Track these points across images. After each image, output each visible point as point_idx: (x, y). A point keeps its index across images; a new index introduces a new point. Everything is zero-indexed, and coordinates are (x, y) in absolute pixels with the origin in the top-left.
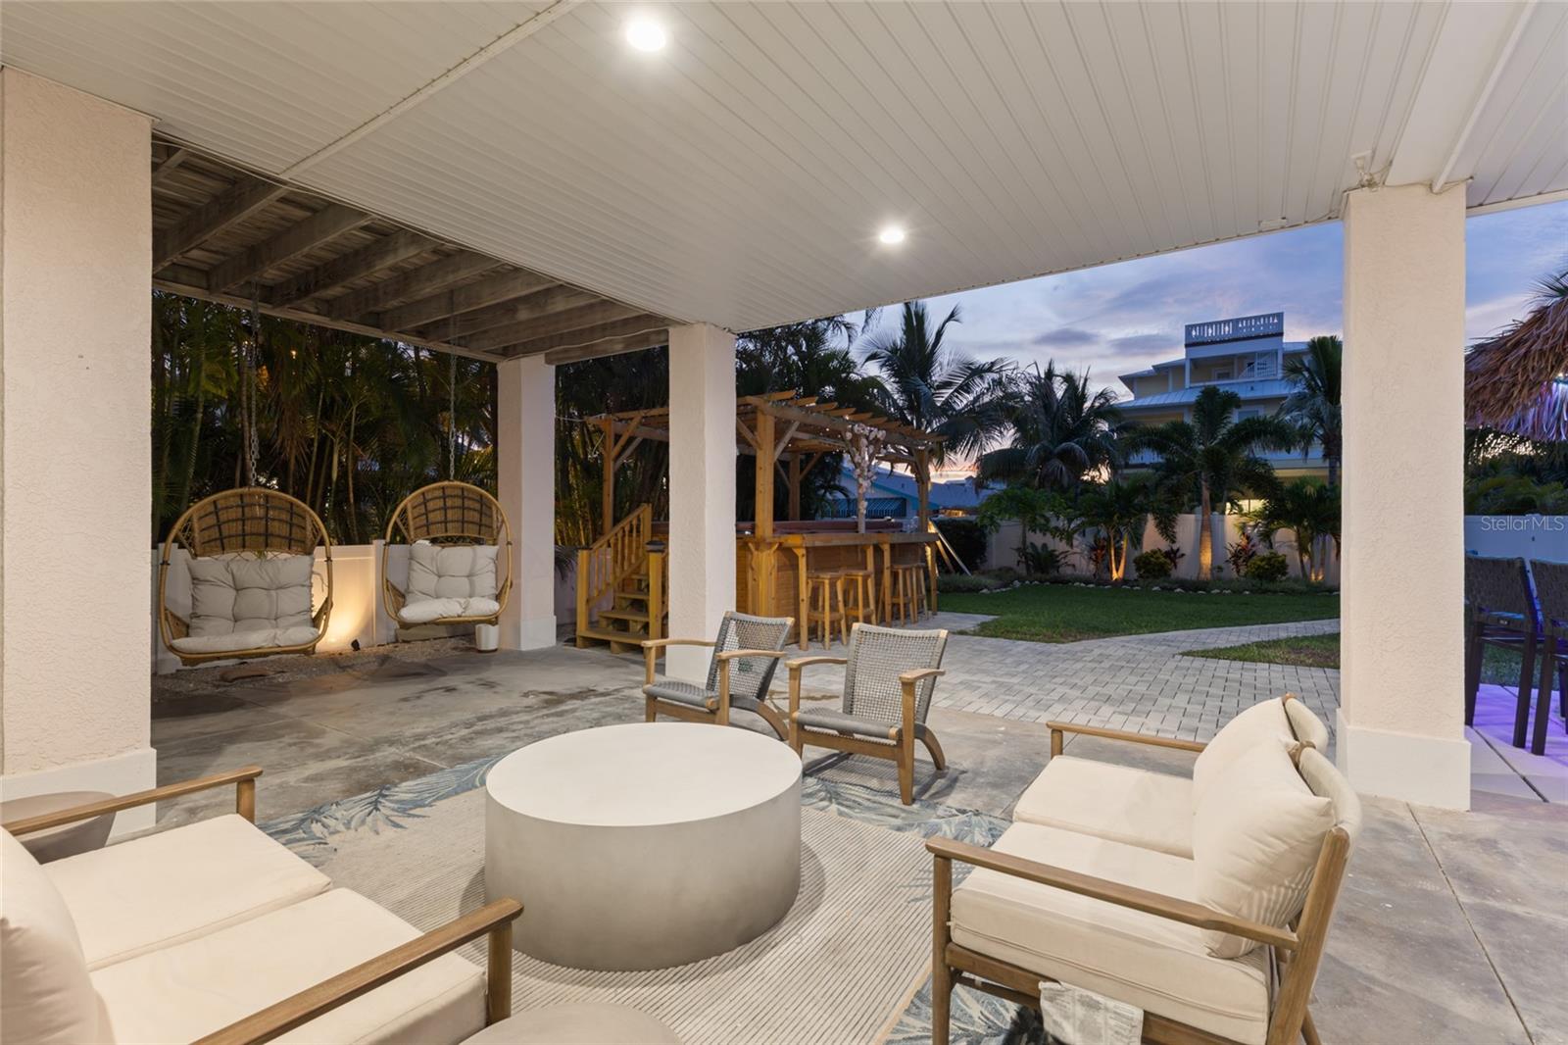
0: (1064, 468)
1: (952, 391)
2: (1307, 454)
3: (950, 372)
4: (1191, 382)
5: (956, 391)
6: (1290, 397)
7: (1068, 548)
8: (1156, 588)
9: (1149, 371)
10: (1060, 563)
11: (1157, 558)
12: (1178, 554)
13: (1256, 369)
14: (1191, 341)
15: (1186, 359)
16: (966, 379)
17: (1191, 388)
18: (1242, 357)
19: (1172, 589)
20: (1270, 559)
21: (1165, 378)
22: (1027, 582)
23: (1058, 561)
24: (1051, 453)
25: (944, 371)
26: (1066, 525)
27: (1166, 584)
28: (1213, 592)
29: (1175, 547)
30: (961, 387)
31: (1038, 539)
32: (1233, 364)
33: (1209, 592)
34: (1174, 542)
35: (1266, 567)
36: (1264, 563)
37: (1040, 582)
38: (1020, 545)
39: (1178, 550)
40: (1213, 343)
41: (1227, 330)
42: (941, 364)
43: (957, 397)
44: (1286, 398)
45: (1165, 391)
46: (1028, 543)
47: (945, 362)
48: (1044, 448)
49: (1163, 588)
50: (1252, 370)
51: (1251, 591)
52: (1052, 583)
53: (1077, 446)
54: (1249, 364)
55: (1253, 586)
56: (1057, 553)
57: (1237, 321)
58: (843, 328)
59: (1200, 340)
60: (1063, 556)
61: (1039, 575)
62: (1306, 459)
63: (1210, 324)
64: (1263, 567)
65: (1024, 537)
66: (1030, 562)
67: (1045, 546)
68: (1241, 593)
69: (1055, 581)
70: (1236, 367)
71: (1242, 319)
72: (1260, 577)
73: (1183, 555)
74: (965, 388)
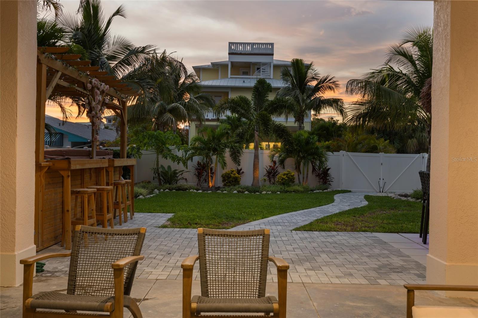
0: (173, 119)
1: (116, 62)
2: (287, 119)
3: (114, 49)
4: (231, 75)
5: (120, 63)
6: (282, 88)
7: (184, 169)
8: (235, 192)
9: (208, 65)
10: (179, 178)
11: (234, 174)
12: (241, 172)
13: (261, 72)
14: (232, 52)
15: (229, 61)
16: (126, 56)
17: (231, 78)
18: (255, 64)
19: (243, 192)
20: (287, 174)
21: (217, 71)
22: (162, 190)
23: (177, 177)
24: (165, 109)
25: (110, 48)
26: (184, 154)
27: (240, 189)
28: (263, 193)
29: (239, 168)
30: (123, 61)
31: (166, 163)
32: (250, 67)
33: (261, 193)
34: (239, 165)
35: (286, 178)
36: (285, 176)
37: (169, 190)
38: (155, 167)
39: (241, 169)
40: (241, 54)
41: (249, 48)
42: (108, 44)
43: (120, 67)
44: (280, 88)
45: (217, 78)
46: (160, 166)
47: (112, 42)
48: (161, 106)
49: (239, 192)
50: (260, 72)
51: (280, 192)
52: (176, 190)
53: (181, 106)
54: (258, 69)
55: (281, 189)
56: (177, 171)
57: (254, 44)
58: (52, 6)
59: (235, 52)
60: (181, 173)
61: (168, 185)
62: (287, 122)
63: (241, 44)
64: (284, 179)
65: (158, 162)
66: (161, 178)
67: (169, 167)
68: (276, 193)
69: (179, 189)
70: (251, 69)
71: (256, 44)
72: (283, 184)
73: (243, 172)
74: (126, 62)
